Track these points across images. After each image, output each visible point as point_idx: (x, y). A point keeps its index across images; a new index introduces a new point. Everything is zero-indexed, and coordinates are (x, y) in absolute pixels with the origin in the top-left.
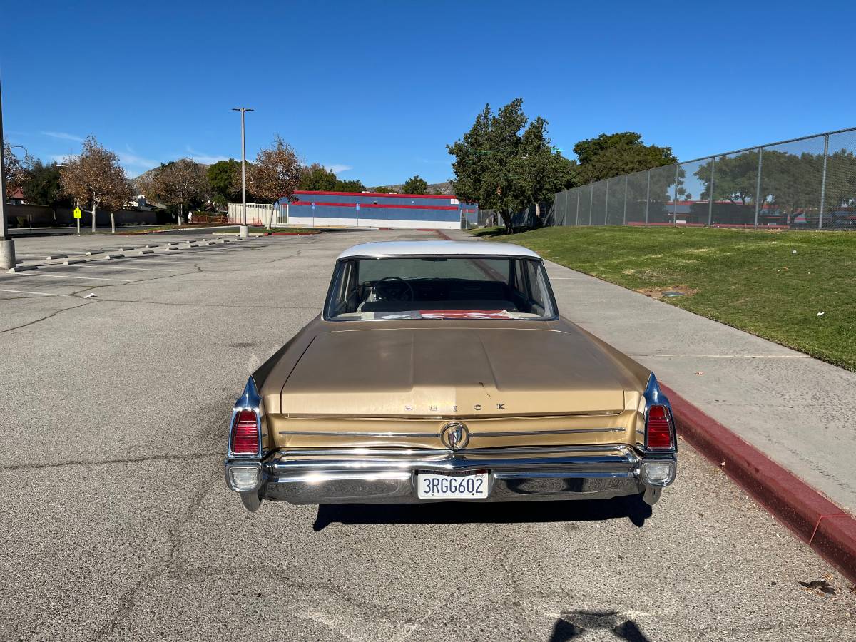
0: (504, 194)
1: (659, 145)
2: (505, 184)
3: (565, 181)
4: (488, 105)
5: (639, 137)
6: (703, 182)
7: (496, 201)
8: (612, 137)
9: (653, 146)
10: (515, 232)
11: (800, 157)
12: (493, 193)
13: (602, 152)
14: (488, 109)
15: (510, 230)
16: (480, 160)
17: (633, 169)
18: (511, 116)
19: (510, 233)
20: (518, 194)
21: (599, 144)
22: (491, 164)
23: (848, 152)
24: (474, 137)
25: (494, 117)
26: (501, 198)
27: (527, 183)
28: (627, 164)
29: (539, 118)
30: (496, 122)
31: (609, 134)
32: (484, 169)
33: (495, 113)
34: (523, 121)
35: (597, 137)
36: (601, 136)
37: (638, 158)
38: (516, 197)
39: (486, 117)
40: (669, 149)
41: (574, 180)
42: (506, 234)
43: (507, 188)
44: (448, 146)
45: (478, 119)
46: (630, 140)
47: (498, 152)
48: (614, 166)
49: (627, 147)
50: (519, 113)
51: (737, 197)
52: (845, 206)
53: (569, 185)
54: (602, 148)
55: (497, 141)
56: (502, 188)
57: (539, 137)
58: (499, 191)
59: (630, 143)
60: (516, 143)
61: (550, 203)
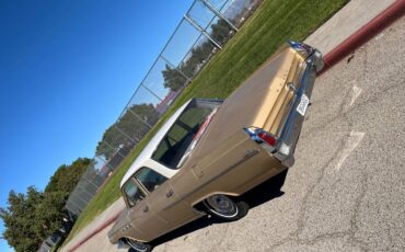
0: (48, 225)
1: (75, 160)
2: (44, 221)
3: (63, 198)
5: (65, 165)
6: (102, 156)
7: (48, 231)
12: (43, 230)
13: (58, 183)
16: (22, 227)
18: (14, 200)
19: (67, 236)
20: (54, 218)
21: (53, 182)
22: (29, 223)
24: (9, 222)
25: (8, 208)
26: (49, 228)
27: (54, 211)
29: (28, 188)
30: (11, 209)
32: (28, 227)
34: (22, 196)
37: (73, 171)
38: (54, 221)
39: (4, 212)
40: (79, 158)
41: (66, 195)
43: (47, 223)
46: (63, 169)
47: (26, 216)
49: (65, 172)
50: (17, 195)
51: (117, 149)
53: (66, 198)
54: (56, 182)
55: (21, 213)
56: (44, 225)
57: (36, 194)
58: (45, 227)
60: (30, 206)
61: (66, 212)
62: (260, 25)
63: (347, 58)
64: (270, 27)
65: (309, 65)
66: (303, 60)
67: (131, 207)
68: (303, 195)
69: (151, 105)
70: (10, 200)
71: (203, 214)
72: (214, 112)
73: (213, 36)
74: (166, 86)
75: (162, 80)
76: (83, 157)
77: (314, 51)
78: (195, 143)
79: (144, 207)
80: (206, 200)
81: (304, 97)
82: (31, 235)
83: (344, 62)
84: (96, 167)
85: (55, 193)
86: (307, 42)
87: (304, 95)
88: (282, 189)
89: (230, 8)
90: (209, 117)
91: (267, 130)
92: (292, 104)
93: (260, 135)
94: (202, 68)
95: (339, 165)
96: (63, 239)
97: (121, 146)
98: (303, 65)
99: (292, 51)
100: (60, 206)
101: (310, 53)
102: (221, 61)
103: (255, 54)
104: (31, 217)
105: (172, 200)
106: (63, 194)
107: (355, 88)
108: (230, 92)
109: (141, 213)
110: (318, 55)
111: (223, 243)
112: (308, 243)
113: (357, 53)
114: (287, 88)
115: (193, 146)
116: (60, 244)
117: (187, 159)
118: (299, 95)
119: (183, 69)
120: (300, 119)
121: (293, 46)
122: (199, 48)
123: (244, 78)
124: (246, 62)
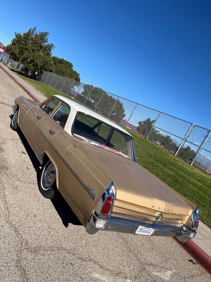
0: (30, 62)
1: (77, 72)
2: (32, 59)
3: (50, 69)
4: (36, 27)
5: (73, 66)
6: (84, 89)
7: (26, 63)
8: (65, 61)
9: (75, 71)
10: (27, 77)
11: (109, 96)
12: (26, 60)
13: (61, 64)
14: (35, 29)
15: (26, 76)
16: (26, 45)
17: (68, 75)
18: (43, 36)
19: (25, 77)
20: (36, 65)
21: (61, 61)
22: (29, 49)
23: (120, 101)
24: (27, 35)
25: (36, 33)
26: (28, 63)
27: (40, 64)
28: (67, 72)
29: (52, 44)
30: (36, 35)
31: (65, 60)
32: (26, 49)
33: (38, 32)
34: (46, 41)
35: (61, 58)
36: (62, 59)
37: (70, 72)
38: (34, 66)
39: (33, 31)
40: (79, 75)
41: (53, 70)
42: (24, 76)
43: (32, 61)
44: (16, 33)
45: (30, 30)
46: (70, 65)
47: (33, 46)
48: (63, 71)
49: (68, 67)
50: (46, 37)
51: (90, 99)
52: (113, 114)
53: (51, 71)
54: (61, 63)
55: (35, 43)
56: (30, 60)
57: (50, 50)
58: (29, 60)
59: (70, 66)
60: (41, 47)
61: (42, 73)
62: (199, 181)
63: (192, 258)
64: (200, 189)
65: (181, 228)
66: (184, 222)
67: (41, 107)
68: (65, 246)
69: (124, 116)
70: (42, 33)
71: (41, 162)
72: (125, 156)
73: (182, 149)
74: (140, 123)
75: (143, 119)
76: (80, 77)
77: (194, 231)
78: (97, 145)
79: (40, 116)
80: (51, 162)
81: (152, 231)
82: (21, 52)
83: (189, 257)
84: (75, 87)
85: (52, 62)
86: (200, 224)
87: (154, 230)
88: (70, 225)
89: (204, 157)
90: (120, 153)
91: (116, 203)
92: (144, 221)
93: (109, 198)
94: (158, 145)
95: (97, 276)
96: (23, 75)
97: (93, 101)
98: (180, 224)
99: (191, 212)
100: (44, 68)
101: (192, 228)
102: (166, 157)
103: (177, 181)
104: (33, 50)
105: (48, 135)
106: (53, 68)
107: (169, 273)
108: (144, 167)
109: (37, 114)
110: (192, 235)
111: (18, 183)
112: (18, 261)
113: (198, 266)
114: (157, 214)
115: (93, 143)
116: (19, 73)
117: (83, 140)
118: (153, 226)
119: (154, 133)
120: (133, 231)
121: (194, 212)
122: (171, 141)
123: (158, 176)
124: (169, 175)
